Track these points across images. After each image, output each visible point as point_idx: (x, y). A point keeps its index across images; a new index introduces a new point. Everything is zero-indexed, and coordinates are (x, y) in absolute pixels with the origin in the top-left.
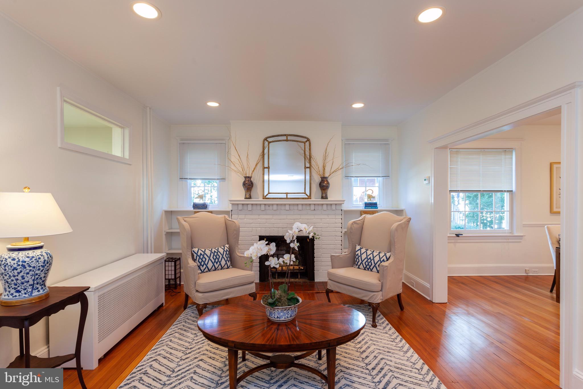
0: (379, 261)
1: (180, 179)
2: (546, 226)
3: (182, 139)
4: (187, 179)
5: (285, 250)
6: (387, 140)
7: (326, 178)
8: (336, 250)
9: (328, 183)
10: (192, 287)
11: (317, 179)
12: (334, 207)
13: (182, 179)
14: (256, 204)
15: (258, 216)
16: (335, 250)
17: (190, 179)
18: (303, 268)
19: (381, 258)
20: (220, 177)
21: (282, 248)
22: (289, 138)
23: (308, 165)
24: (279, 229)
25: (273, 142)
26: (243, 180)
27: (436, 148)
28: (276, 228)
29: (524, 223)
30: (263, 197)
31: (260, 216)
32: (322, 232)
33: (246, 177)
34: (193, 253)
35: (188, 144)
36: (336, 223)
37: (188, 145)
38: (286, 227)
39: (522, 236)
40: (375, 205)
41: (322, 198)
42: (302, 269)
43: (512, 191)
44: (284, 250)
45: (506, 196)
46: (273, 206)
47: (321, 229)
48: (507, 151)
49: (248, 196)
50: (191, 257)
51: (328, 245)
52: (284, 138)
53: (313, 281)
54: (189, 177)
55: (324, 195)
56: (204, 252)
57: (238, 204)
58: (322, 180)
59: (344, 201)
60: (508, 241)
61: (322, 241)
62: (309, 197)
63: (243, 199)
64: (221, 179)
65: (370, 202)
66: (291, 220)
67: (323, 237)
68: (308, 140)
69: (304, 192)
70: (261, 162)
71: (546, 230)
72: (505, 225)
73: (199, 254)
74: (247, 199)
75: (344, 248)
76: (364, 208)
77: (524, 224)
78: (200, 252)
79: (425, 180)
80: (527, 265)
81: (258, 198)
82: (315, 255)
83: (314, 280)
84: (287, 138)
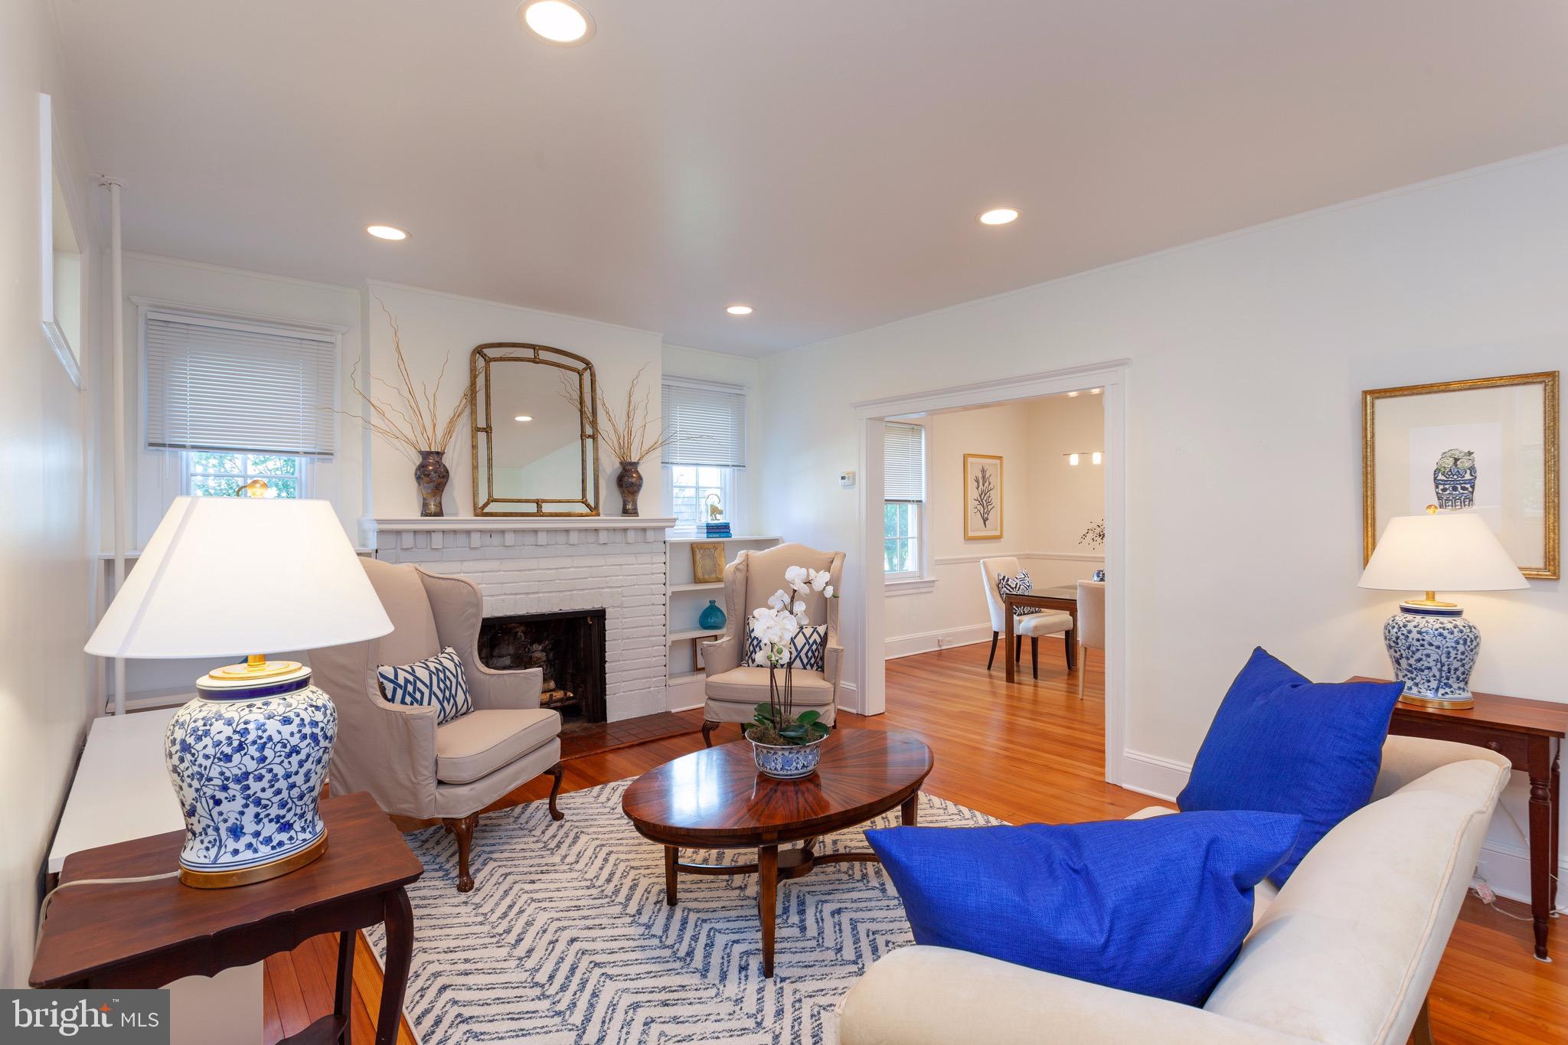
0: (805, 644)
1: (151, 445)
2: (982, 561)
3: (157, 307)
4: (184, 447)
5: (510, 655)
6: (740, 386)
7: (635, 464)
8: (654, 638)
9: (640, 478)
10: (424, 775)
11: (610, 466)
12: (650, 535)
13: (164, 445)
14: (455, 532)
15: (459, 563)
16: (651, 639)
17: (194, 447)
18: (572, 695)
19: (810, 638)
20: (315, 448)
21: (504, 651)
22: (544, 355)
23: (589, 431)
24: (519, 596)
25: (501, 359)
26: (418, 460)
27: (870, 419)
28: (511, 594)
29: (936, 558)
30: (475, 510)
31: (465, 564)
32: (624, 599)
33: (426, 455)
34: (381, 680)
35: (185, 327)
36: (653, 574)
37: (185, 331)
38: (537, 590)
39: (933, 581)
40: (723, 529)
41: (625, 512)
42: (570, 698)
43: (921, 501)
44: (507, 655)
45: (912, 509)
46: (504, 537)
47: (620, 590)
48: (915, 428)
49: (433, 508)
50: (379, 693)
51: (636, 629)
52: (530, 353)
53: (603, 723)
54: (189, 442)
55: (629, 506)
56: (413, 673)
57: (398, 532)
58: (624, 469)
59: (675, 520)
60: (918, 591)
61: (624, 620)
62: (594, 510)
63: (415, 513)
64: (319, 453)
65: (716, 522)
66: (548, 572)
67: (624, 610)
68: (588, 365)
69: (580, 497)
70: (467, 412)
71: (982, 567)
72: (911, 565)
73: (401, 681)
74: (430, 515)
75: (670, 632)
76: (705, 535)
77: (936, 561)
78: (402, 675)
79: (843, 478)
80: (939, 633)
81: (456, 514)
82: (608, 656)
83: (605, 719)
84: (536, 354)
